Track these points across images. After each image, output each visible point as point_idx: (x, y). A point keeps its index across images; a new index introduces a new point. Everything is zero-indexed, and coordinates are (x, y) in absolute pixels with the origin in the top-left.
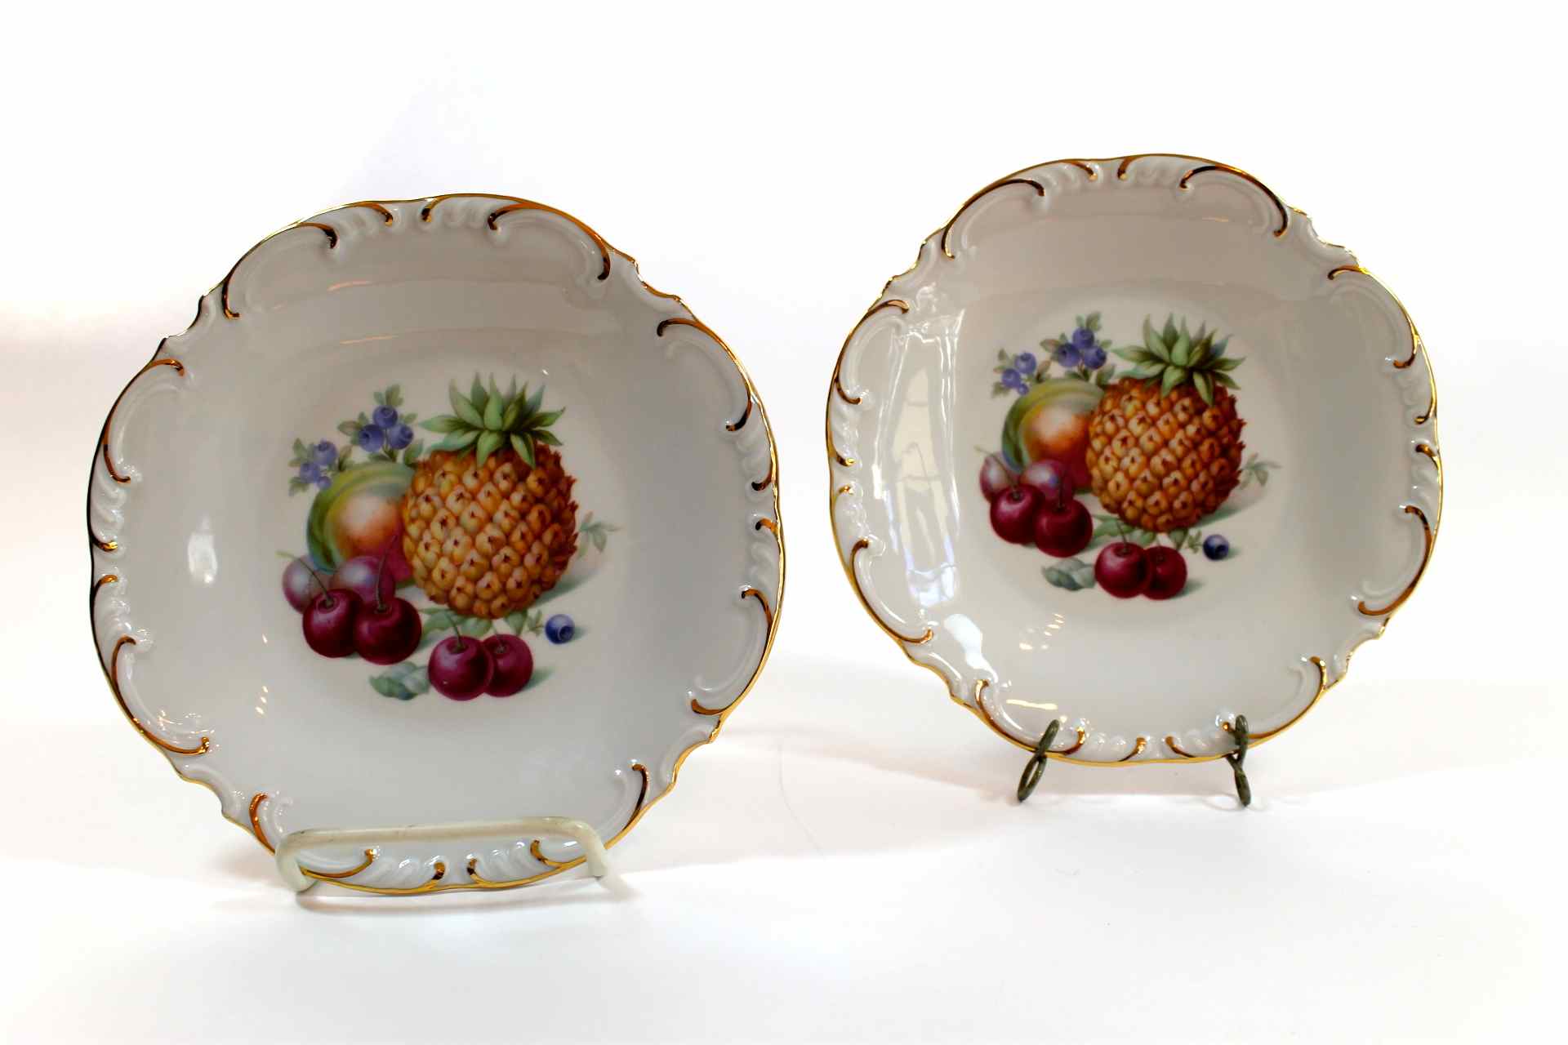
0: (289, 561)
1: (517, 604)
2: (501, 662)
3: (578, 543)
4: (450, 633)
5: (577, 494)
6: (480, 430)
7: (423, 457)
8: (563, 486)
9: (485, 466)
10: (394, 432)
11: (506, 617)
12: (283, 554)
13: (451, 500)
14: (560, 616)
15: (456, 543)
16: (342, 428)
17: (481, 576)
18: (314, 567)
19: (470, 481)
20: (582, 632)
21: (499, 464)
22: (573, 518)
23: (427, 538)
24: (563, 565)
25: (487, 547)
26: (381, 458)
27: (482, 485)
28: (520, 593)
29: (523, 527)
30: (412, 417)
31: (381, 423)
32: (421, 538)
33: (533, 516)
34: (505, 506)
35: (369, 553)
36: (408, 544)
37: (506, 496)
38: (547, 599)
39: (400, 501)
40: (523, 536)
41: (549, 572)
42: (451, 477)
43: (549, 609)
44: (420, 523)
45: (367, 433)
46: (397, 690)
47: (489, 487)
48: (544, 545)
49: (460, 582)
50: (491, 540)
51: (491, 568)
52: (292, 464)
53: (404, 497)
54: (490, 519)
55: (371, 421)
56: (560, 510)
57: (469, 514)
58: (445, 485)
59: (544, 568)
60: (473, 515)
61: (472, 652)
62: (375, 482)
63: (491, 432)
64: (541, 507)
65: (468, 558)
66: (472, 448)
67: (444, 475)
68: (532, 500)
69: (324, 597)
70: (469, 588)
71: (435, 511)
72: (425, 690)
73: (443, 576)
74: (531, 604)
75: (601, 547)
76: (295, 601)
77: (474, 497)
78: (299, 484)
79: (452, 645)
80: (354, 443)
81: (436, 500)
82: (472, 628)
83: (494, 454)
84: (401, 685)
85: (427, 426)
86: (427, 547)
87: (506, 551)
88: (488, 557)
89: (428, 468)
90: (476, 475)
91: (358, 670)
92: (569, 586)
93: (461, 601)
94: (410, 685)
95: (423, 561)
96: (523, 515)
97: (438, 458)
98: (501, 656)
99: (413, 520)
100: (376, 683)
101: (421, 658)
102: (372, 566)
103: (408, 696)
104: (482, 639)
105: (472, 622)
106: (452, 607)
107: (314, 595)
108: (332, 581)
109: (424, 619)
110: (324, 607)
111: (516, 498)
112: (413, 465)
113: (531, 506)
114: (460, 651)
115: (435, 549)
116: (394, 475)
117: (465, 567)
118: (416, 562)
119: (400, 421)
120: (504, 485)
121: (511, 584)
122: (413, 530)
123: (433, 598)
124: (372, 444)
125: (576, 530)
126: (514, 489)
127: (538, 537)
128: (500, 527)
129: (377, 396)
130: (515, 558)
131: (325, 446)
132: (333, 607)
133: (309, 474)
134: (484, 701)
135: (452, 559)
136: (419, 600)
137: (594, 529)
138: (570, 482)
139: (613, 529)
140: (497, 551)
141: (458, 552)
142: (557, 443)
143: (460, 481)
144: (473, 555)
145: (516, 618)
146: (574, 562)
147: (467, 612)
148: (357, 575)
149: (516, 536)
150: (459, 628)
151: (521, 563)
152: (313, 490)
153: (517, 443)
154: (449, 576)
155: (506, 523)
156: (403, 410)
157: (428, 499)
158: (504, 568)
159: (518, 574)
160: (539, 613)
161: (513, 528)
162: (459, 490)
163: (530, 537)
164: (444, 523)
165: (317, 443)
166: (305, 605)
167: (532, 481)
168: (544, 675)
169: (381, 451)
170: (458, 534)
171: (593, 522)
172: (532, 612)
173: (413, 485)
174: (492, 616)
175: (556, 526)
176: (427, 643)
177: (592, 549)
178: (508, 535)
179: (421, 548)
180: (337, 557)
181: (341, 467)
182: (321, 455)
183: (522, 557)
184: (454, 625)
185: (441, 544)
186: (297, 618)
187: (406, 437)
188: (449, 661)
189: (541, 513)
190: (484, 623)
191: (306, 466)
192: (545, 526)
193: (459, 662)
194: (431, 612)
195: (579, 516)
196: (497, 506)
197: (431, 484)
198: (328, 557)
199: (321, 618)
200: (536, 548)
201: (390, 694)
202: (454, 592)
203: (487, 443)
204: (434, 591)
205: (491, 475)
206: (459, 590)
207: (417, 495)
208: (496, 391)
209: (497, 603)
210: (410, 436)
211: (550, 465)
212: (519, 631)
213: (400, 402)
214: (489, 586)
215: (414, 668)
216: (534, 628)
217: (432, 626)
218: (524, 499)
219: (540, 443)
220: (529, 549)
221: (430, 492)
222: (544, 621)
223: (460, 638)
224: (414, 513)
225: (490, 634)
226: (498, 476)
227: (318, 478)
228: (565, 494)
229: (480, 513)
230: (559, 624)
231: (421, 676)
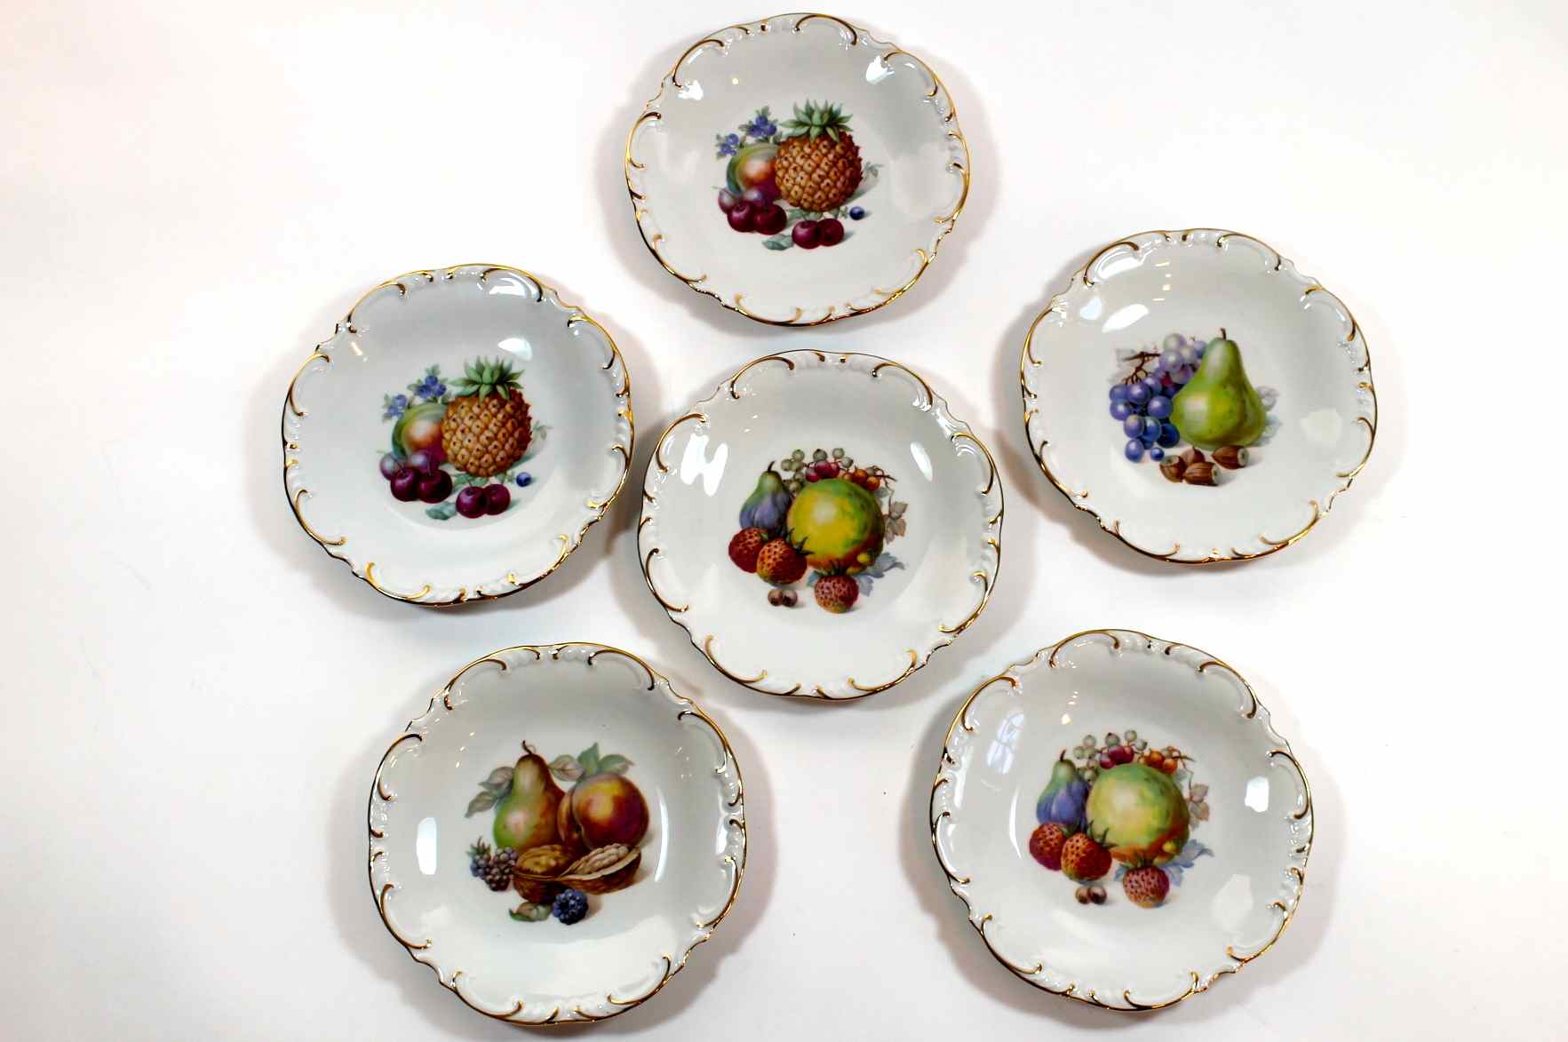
0: (382, 455)
1: (501, 469)
2: (494, 498)
3: (532, 436)
4: (467, 485)
5: (531, 412)
6: (481, 384)
7: (451, 399)
8: (524, 409)
9: (484, 402)
10: (437, 388)
11: (496, 475)
12: (379, 452)
13: (467, 419)
14: (523, 473)
15: (469, 441)
16: (409, 387)
17: (483, 456)
18: (395, 457)
19: (476, 410)
20: (535, 480)
21: (490, 400)
22: (529, 425)
23: (454, 439)
24: (525, 448)
25: (486, 442)
26: (429, 401)
27: (482, 411)
28: (503, 463)
29: (503, 431)
30: (445, 380)
31: (429, 384)
32: (451, 440)
33: (509, 425)
34: (494, 420)
35: (425, 448)
36: (444, 443)
37: (495, 416)
38: (516, 465)
39: (440, 422)
40: (504, 435)
41: (517, 451)
42: (466, 409)
43: (517, 470)
44: (451, 432)
45: (422, 389)
46: (440, 515)
47: (486, 412)
48: (515, 439)
49: (472, 460)
50: (487, 438)
51: (487, 452)
52: (384, 407)
53: (442, 420)
54: (487, 427)
55: (424, 383)
56: (523, 420)
57: (476, 426)
58: (463, 412)
59: (515, 450)
60: (478, 427)
61: (479, 494)
62: (428, 413)
63: (486, 384)
64: (513, 420)
65: (476, 447)
66: (477, 393)
67: (462, 407)
68: (507, 417)
69: (402, 472)
70: (477, 463)
71: (458, 426)
72: (455, 514)
73: (463, 457)
74: (509, 468)
75: (544, 436)
76: (387, 475)
77: (478, 417)
78: (388, 416)
79: (468, 491)
80: (415, 394)
81: (459, 420)
82: (479, 482)
83: (488, 395)
84: (441, 513)
85: (453, 384)
86: (454, 444)
87: (495, 443)
88: (486, 447)
89: (454, 405)
90: (479, 406)
91: (420, 507)
92: (528, 458)
93: (472, 469)
94: (446, 512)
95: (453, 451)
96: (504, 425)
97: (460, 399)
98: (494, 494)
99: (447, 431)
100: (429, 513)
101: (452, 499)
102: (427, 455)
103: (445, 518)
104: (484, 487)
105: (478, 479)
106: (468, 472)
107: (396, 471)
108: (405, 464)
109: (454, 479)
110: (402, 477)
111: (500, 416)
112: (446, 403)
113: (508, 420)
114: (472, 494)
115: (458, 445)
116: (437, 409)
117: (475, 452)
118: (449, 452)
119: (439, 383)
120: (493, 410)
121: (498, 459)
122: (447, 436)
123: (458, 469)
124: (424, 394)
125: (532, 429)
126: (499, 412)
127: (512, 435)
128: (492, 431)
129: (427, 370)
130: (500, 446)
131: (400, 397)
132: (406, 476)
133: (392, 411)
134: (485, 517)
135: (467, 449)
136: (451, 471)
137: (540, 429)
138: (527, 407)
139: (550, 428)
140: (490, 444)
141: (470, 445)
142: (519, 387)
143: (471, 409)
144: (479, 446)
145: (501, 476)
146: (531, 447)
147: (476, 475)
148: (418, 460)
149: (500, 435)
150: (472, 483)
151: (503, 448)
152: (395, 419)
153: (500, 389)
154: (466, 457)
155: (495, 429)
156: (440, 377)
157: (454, 420)
158: (495, 451)
159: (502, 454)
160: (513, 473)
161: (498, 431)
162: (470, 414)
163: (507, 435)
164: (463, 431)
165: (396, 395)
166: (391, 476)
167: (508, 407)
168: (516, 503)
169: (429, 398)
170: (470, 436)
171: (539, 426)
172: (509, 472)
173: (447, 413)
174: (488, 475)
175: (520, 429)
176: (455, 491)
177: (539, 439)
178: (496, 435)
179: (452, 444)
180: (408, 451)
181: (409, 407)
182: (399, 402)
183: (504, 446)
184: (469, 481)
185: (462, 442)
186: (387, 483)
187: (442, 390)
188: (467, 499)
189: (513, 423)
190: (484, 479)
191: (391, 408)
192: (515, 429)
193: (472, 500)
194: (457, 476)
195: (533, 423)
196: (490, 421)
197: (456, 412)
198: (403, 451)
199: (400, 482)
200: (511, 440)
201: (436, 518)
202: (469, 465)
203: (484, 390)
204: (459, 465)
205: (487, 406)
206: (472, 464)
207: (448, 418)
208: (488, 364)
209: (492, 469)
210: (444, 389)
211: (517, 399)
212: (503, 481)
213: (439, 373)
214: (486, 461)
215: (448, 504)
216: (510, 480)
217: (458, 483)
218: (504, 416)
219: (512, 388)
220: (507, 441)
221: (455, 416)
222: (515, 476)
223: (474, 488)
224: (447, 428)
225: (487, 485)
226: (490, 406)
227: (396, 413)
228: (526, 412)
229: (482, 426)
230: (523, 477)
231: (452, 508)
